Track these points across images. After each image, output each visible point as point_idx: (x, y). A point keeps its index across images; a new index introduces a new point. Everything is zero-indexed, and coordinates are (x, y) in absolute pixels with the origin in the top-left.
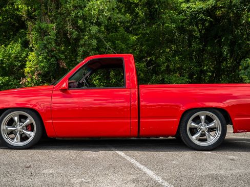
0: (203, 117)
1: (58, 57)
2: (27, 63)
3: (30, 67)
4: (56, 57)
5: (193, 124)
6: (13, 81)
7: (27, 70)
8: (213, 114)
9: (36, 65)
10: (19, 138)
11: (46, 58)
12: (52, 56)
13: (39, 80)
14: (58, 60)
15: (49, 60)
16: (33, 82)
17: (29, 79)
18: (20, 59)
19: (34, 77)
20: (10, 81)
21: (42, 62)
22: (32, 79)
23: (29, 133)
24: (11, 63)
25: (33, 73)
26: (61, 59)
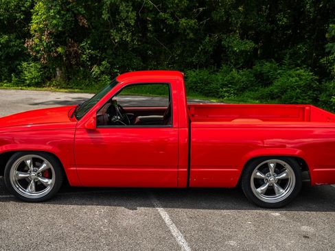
0: (272, 165)
1: (76, 12)
2: (34, 17)
3: (37, 23)
4: (73, 12)
5: (258, 174)
6: (15, 41)
7: (34, 26)
8: (286, 163)
9: (46, 21)
10: (33, 187)
11: (59, 12)
12: (68, 10)
13: (51, 42)
14: (75, 15)
15: (64, 15)
16: (43, 45)
17: (37, 41)
18: (23, 9)
19: (44, 38)
20: (11, 41)
21: (54, 18)
22: (41, 40)
23: (46, 180)
24: (11, 15)
25: (42, 31)
26: (79, 13)
